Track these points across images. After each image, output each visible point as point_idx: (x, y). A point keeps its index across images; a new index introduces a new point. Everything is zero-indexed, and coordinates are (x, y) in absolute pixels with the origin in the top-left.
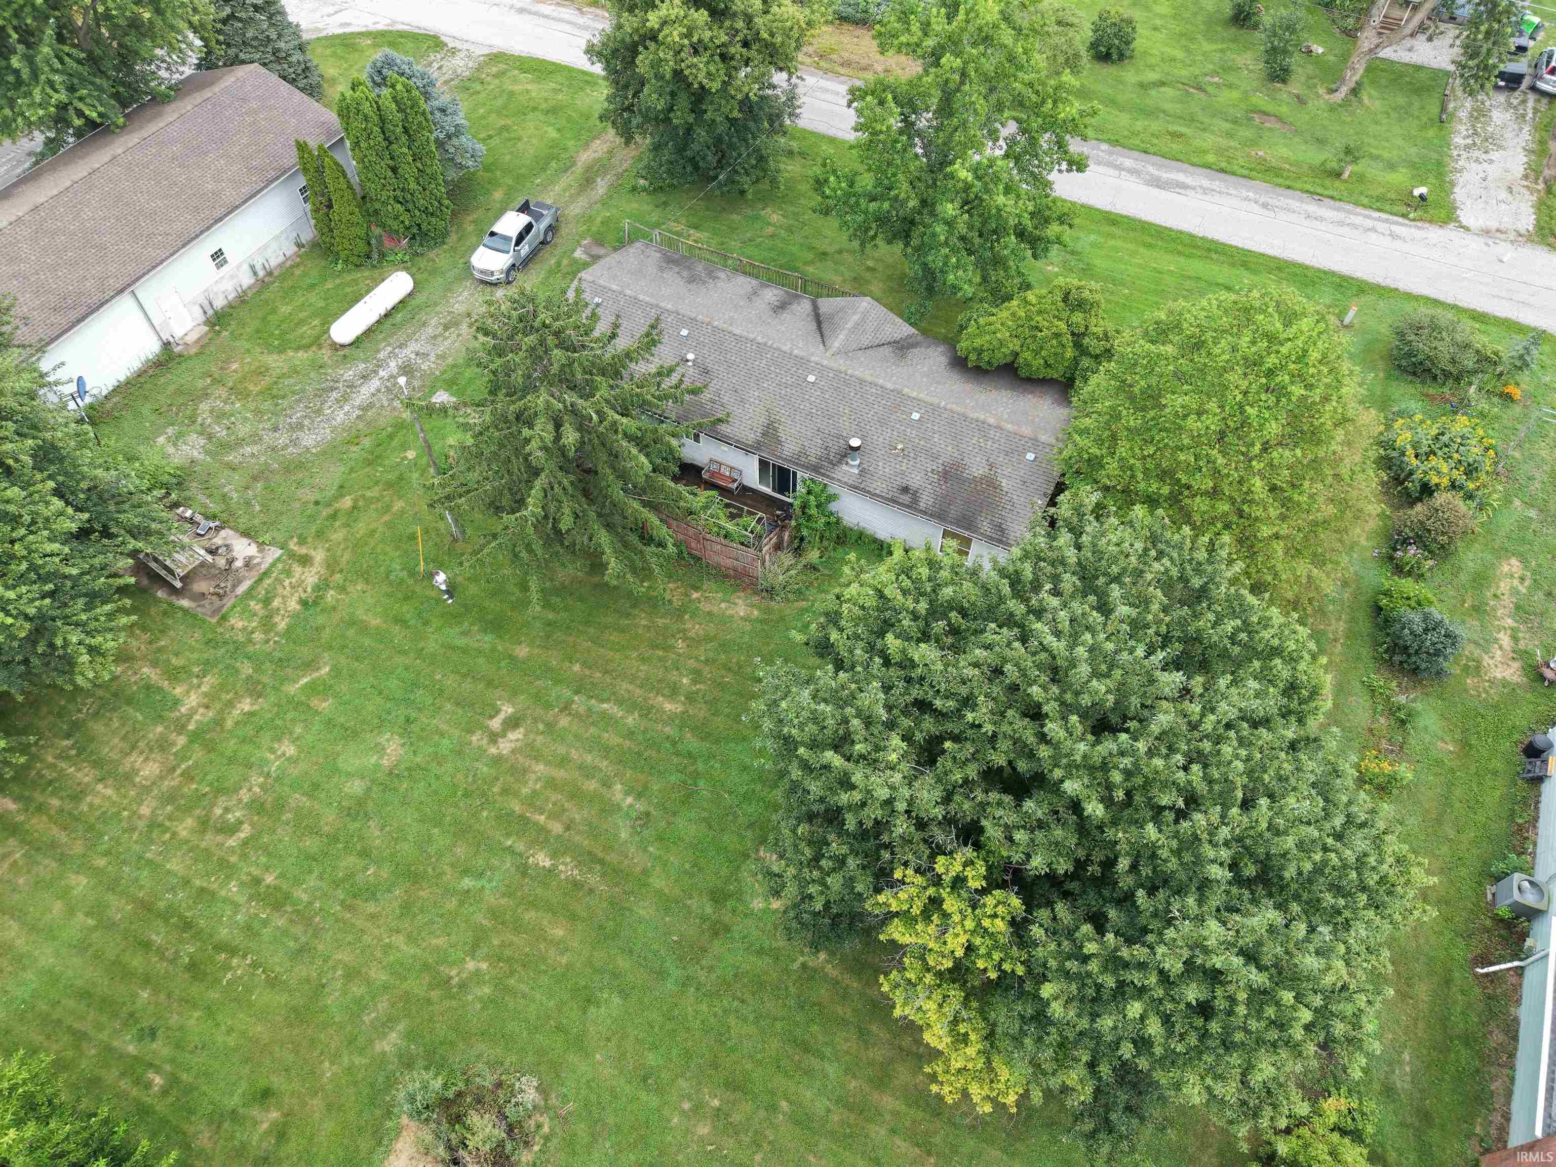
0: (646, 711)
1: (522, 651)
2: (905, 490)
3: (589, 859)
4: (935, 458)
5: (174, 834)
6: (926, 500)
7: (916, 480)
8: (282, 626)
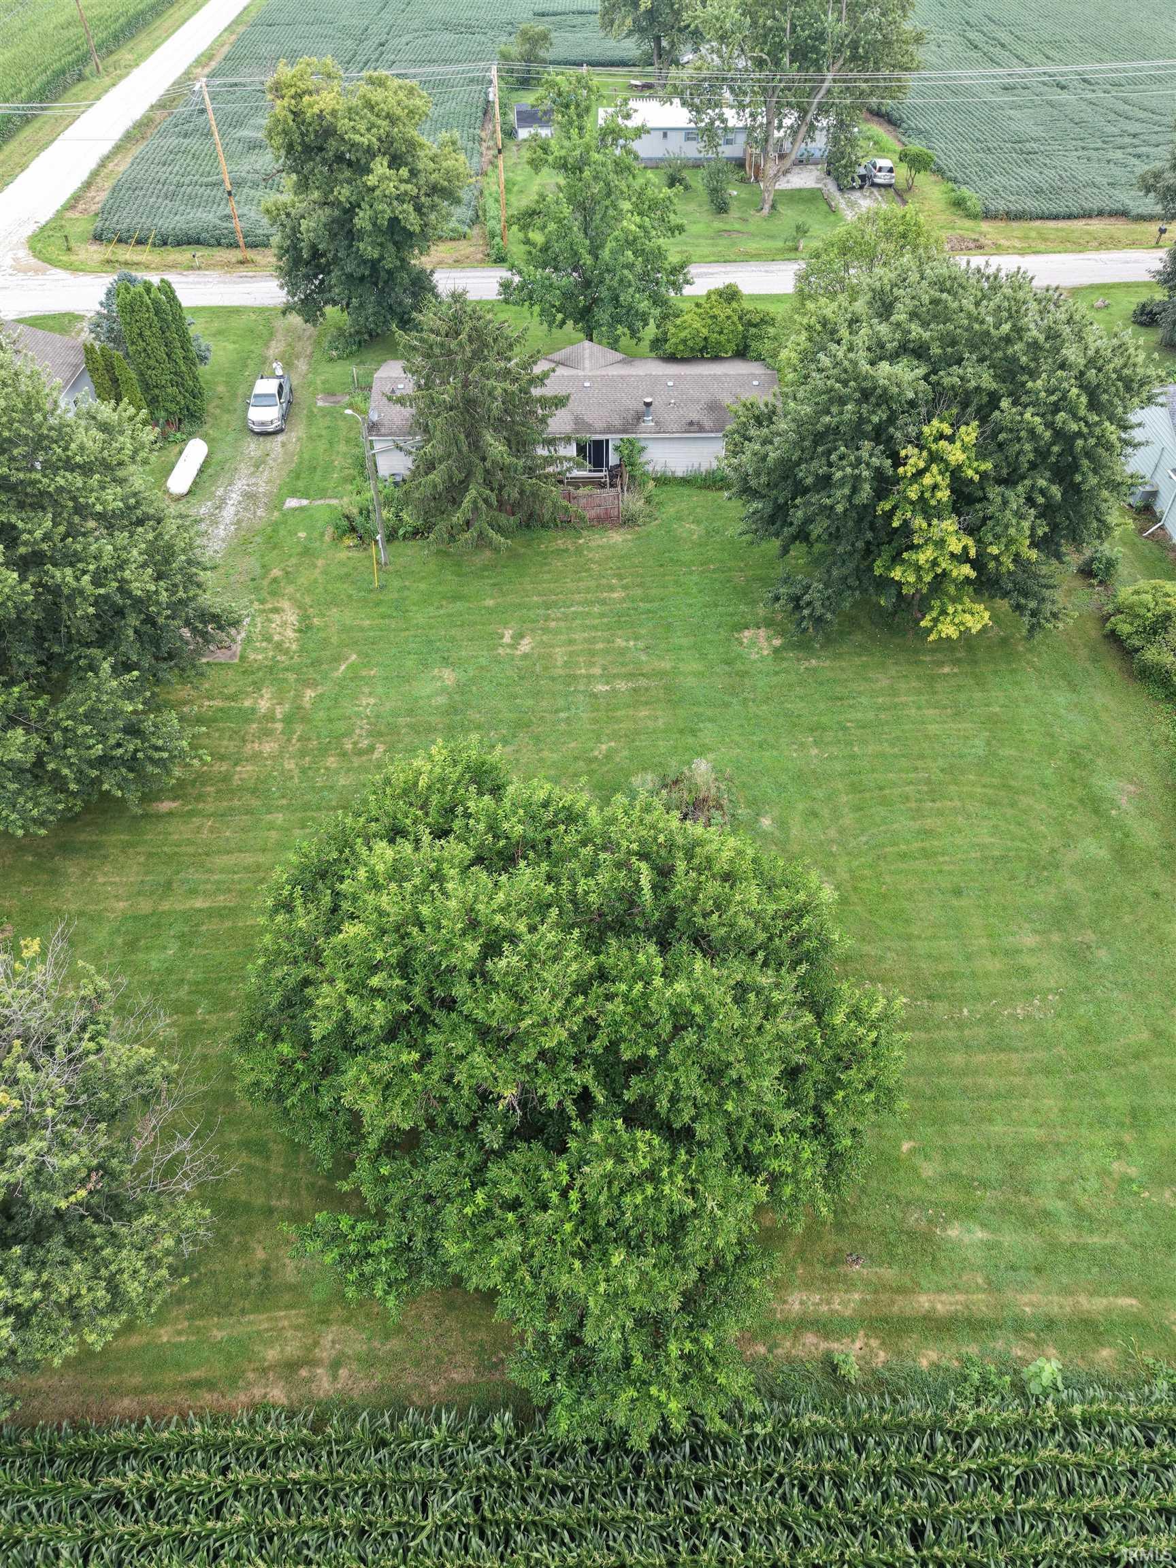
0: (603, 602)
1: (490, 603)
2: (691, 423)
3: (631, 676)
4: (698, 401)
5: (327, 769)
6: (707, 424)
7: (695, 416)
8: (294, 647)
